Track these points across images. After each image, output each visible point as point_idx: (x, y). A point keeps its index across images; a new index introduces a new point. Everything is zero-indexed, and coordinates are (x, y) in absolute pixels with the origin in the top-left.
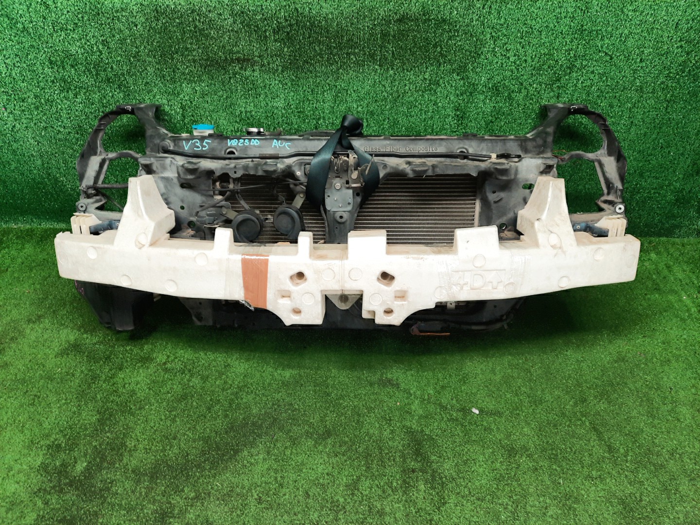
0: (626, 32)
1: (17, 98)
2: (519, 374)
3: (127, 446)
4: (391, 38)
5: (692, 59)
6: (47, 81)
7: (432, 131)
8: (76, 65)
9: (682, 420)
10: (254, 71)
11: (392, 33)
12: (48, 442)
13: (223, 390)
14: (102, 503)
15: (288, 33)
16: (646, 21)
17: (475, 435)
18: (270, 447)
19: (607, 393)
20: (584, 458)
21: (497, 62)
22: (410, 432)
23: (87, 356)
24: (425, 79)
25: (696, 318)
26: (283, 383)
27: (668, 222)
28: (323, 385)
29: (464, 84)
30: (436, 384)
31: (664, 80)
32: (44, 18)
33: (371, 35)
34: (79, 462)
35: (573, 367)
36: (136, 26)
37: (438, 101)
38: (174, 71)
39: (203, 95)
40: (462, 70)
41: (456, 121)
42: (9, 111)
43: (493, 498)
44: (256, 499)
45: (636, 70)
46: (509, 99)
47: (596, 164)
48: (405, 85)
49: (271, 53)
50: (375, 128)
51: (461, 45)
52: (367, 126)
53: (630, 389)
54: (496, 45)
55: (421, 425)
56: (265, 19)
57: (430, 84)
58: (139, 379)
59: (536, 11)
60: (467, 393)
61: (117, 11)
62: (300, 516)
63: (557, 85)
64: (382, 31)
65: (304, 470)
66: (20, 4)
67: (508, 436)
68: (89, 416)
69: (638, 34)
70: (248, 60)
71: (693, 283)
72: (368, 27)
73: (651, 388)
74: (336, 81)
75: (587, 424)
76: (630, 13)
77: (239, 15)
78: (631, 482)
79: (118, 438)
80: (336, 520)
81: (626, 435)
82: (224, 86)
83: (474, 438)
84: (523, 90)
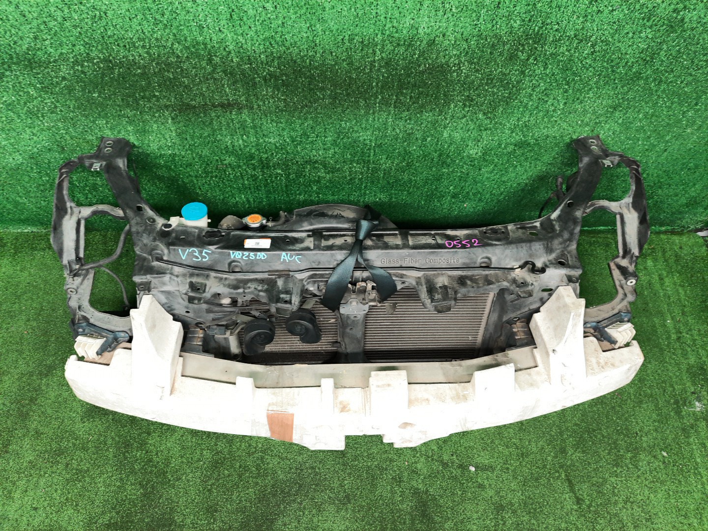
3: (176, 522)
10: (241, 113)
18: (300, 515)
19: (583, 441)
47: (618, 217)
55: (426, 484)
60: (465, 448)
67: (498, 492)
70: (234, 104)
73: (620, 434)
75: (563, 476)
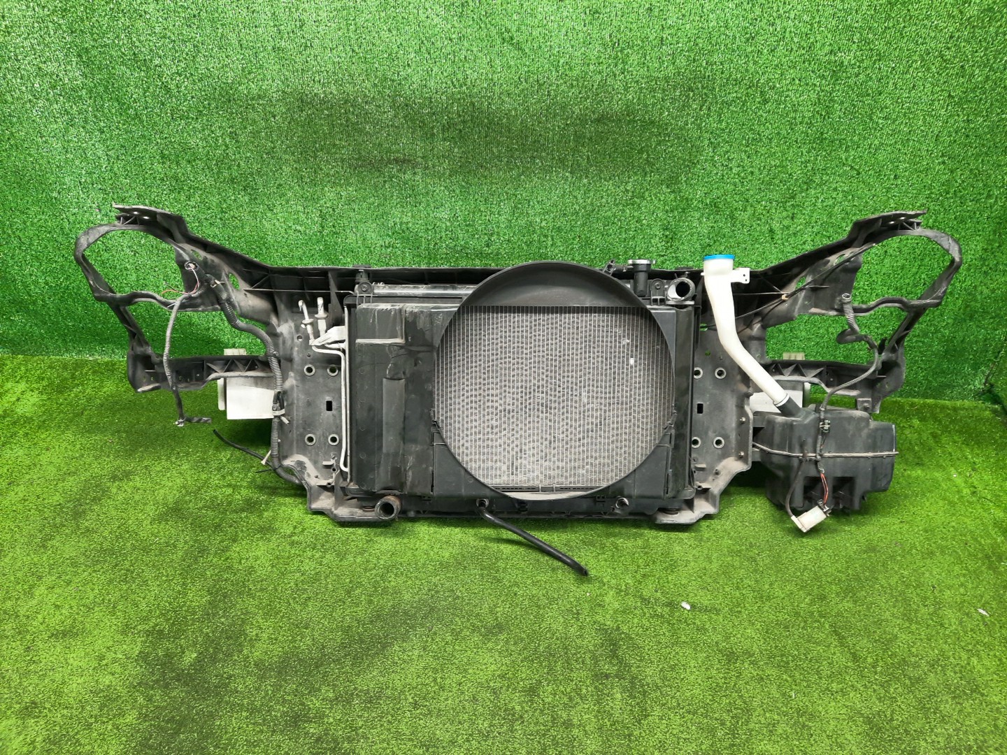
0: (876, 142)
1: (115, 197)
2: (741, 563)
3: (247, 634)
4: (587, 140)
5: (957, 178)
6: (155, 178)
7: (634, 254)
8: (195, 160)
9: (946, 626)
10: (415, 173)
11: (588, 135)
12: (147, 628)
13: (365, 570)
14: (219, 703)
15: (461, 131)
16: (899, 131)
17: (685, 636)
18: (427, 641)
19: (853, 590)
20: (822, 668)
21: (717, 173)
22: (602, 630)
23: (191, 524)
24: (627, 191)
25: (968, 501)
26: (441, 564)
27: (935, 380)
28: (492, 569)
29: (676, 198)
30: (636, 572)
31: (925, 201)
32: (163, 104)
33: (563, 136)
34: (187, 653)
35: (810, 556)
36: (274, 117)
37: (643, 218)
38: (315, 172)
39: (350, 201)
40: (672, 181)
41: (663, 243)
42: (103, 212)
43: (707, 711)
44: (410, 703)
45: (889, 188)
46: (732, 218)
48: (602, 197)
49: (438, 153)
50: (561, 248)
51: (672, 152)
52: (552, 245)
53: (882, 586)
54: (715, 153)
55: (617, 621)
56: (434, 114)
57: (633, 197)
58: (259, 554)
59: (764, 115)
60: (675, 585)
61: (253, 99)
62: (466, 725)
63: (791, 203)
64: (576, 132)
65: (470, 671)
66: (136, 87)
67: (727, 638)
68: (197, 598)
69: (891, 145)
70: (409, 161)
71: (967, 458)
72: (559, 127)
73: (908, 586)
74: (516, 189)
75: (827, 626)
76: (880, 121)
77: (403, 108)
78: (881, 698)
79: (233, 624)
80: (512, 732)
81: (876, 641)
82: (377, 191)
83: (683, 639)
84: (748, 208)
